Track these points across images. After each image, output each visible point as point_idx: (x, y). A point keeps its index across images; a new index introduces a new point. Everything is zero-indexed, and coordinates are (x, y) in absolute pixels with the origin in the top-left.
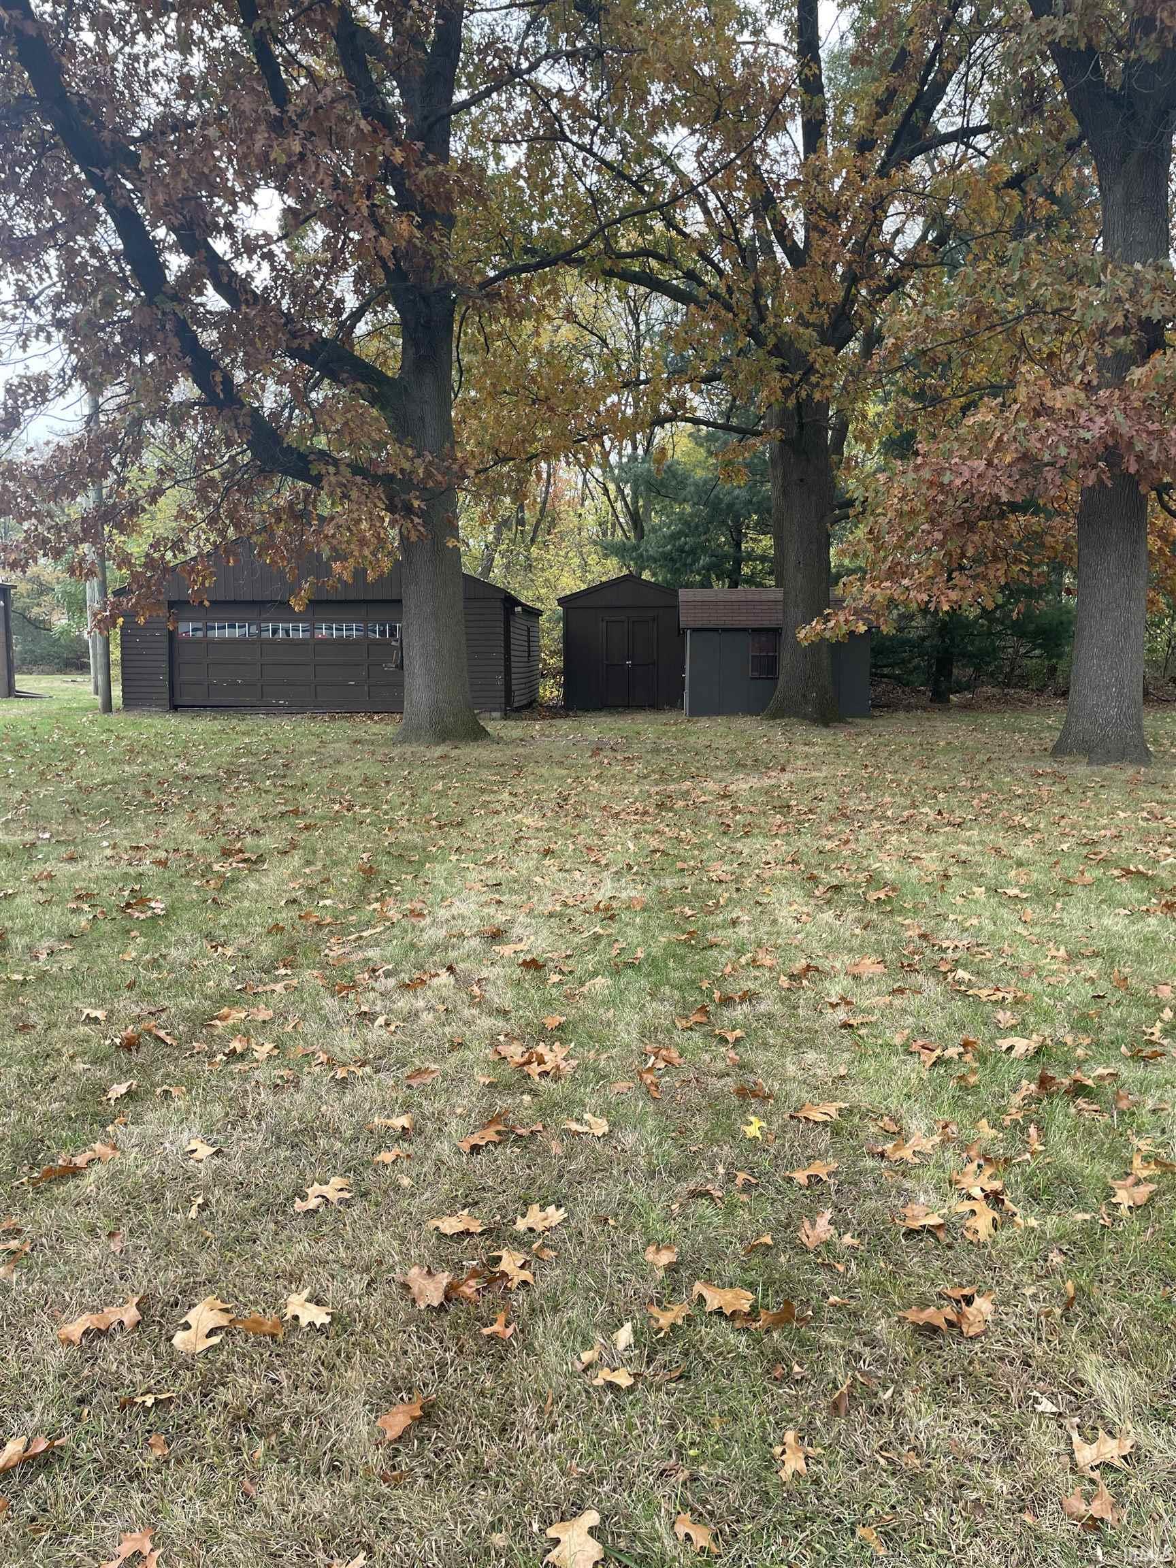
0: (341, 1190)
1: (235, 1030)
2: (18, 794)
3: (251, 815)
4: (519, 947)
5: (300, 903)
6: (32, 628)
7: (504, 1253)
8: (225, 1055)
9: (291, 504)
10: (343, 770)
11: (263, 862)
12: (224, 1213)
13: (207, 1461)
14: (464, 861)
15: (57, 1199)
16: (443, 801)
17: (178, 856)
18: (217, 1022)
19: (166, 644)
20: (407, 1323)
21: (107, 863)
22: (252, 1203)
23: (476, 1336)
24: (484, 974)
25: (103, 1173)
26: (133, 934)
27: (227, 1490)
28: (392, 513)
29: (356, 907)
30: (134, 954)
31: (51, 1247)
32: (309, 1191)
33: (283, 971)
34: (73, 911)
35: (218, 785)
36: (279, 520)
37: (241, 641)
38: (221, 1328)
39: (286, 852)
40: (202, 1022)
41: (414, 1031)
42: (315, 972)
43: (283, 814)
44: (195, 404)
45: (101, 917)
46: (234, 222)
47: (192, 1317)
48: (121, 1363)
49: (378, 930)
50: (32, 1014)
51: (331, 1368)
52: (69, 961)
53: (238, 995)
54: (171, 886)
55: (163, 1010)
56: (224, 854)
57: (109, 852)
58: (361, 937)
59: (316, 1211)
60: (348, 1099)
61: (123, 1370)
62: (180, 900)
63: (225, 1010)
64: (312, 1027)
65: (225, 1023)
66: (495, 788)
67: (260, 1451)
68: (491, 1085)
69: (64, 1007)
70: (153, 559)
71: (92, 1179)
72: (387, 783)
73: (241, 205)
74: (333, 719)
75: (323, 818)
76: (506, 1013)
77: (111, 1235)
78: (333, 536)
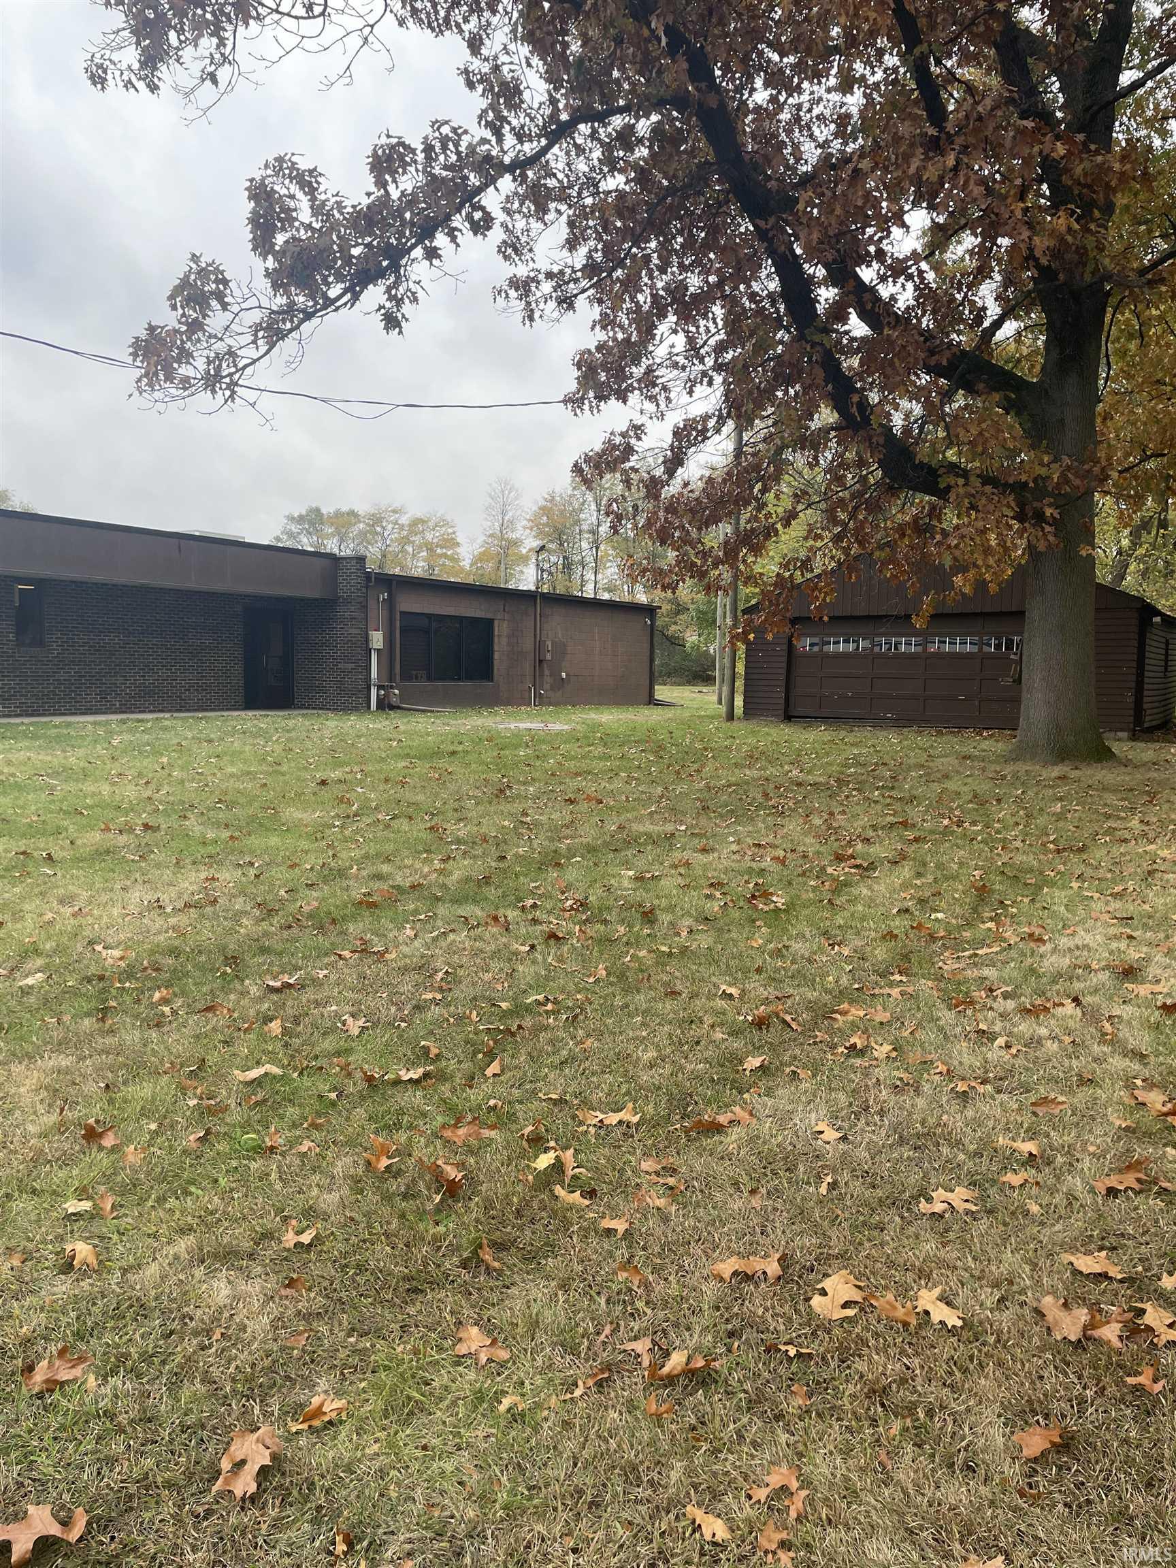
0: (967, 1201)
1: (854, 1026)
2: (660, 790)
3: (861, 823)
4: (1157, 988)
5: (912, 914)
6: (668, 643)
7: (1148, 1306)
8: (846, 1048)
9: (916, 519)
10: (952, 785)
11: (875, 869)
12: (852, 1196)
13: (845, 1423)
14: (1088, 889)
15: (705, 1149)
16: (1061, 824)
17: (794, 856)
18: (838, 1016)
19: (785, 659)
20: (1042, 1349)
21: (734, 857)
22: (879, 1193)
23: (1120, 1383)
24: (1116, 1011)
25: (743, 1135)
26: (758, 923)
27: (865, 1455)
28: (1021, 521)
29: (969, 924)
30: (760, 941)
31: (701, 1191)
32: (934, 1194)
33: (897, 977)
34: (708, 897)
35: (829, 792)
36: (903, 535)
37: (854, 655)
38: (856, 1303)
39: (896, 862)
40: (823, 1013)
41: (1037, 1057)
42: (930, 983)
43: (892, 825)
44: (833, 429)
45: (731, 904)
46: (885, 248)
47: (827, 1284)
48: (766, 1309)
49: (995, 949)
50: (678, 982)
51: (965, 1371)
52: (705, 941)
53: (856, 994)
54: (790, 883)
55: (788, 997)
56: (837, 858)
57: (734, 847)
58: (976, 955)
59: (942, 1216)
60: (970, 1113)
61: (768, 1315)
62: (798, 897)
63: (845, 1006)
64: (928, 1035)
65: (844, 1018)
66: (1123, 814)
67: (896, 1428)
68: (1127, 1129)
69: (704, 981)
70: (784, 578)
71: (733, 1137)
72: (999, 801)
73: (894, 229)
74: (940, 733)
75: (932, 832)
76: (1143, 1056)
77: (753, 1192)
78: (957, 546)
